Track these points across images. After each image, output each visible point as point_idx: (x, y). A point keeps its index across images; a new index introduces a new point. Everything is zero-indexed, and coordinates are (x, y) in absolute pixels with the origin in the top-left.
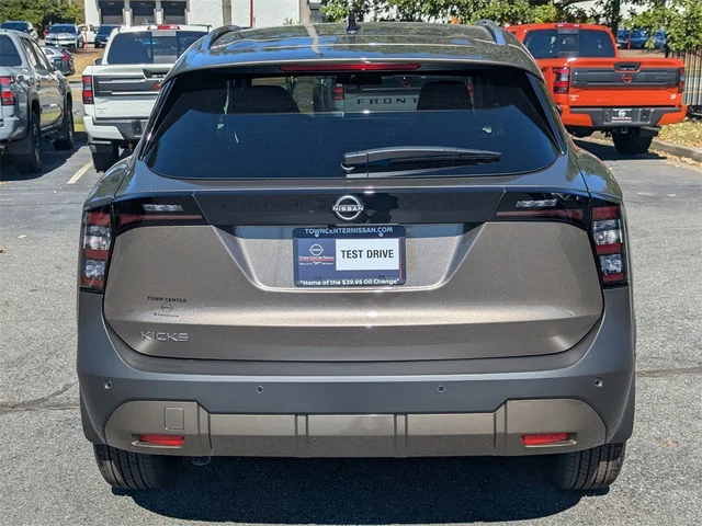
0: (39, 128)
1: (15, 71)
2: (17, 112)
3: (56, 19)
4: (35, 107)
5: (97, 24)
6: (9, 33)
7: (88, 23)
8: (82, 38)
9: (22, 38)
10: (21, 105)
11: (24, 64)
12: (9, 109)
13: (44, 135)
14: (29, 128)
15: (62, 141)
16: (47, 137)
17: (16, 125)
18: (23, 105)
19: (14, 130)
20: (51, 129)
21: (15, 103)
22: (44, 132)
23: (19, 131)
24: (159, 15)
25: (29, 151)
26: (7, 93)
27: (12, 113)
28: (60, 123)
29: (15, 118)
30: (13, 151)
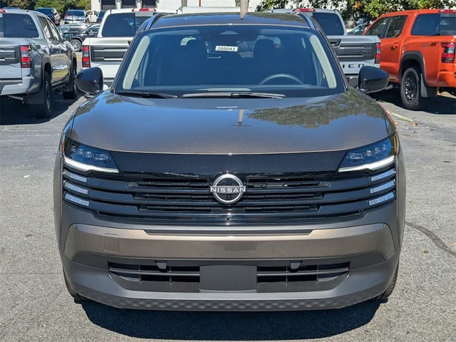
0: (50, 84)
1: (34, 42)
2: (33, 72)
3: (73, 7)
4: (48, 68)
5: (99, 10)
6: (30, 13)
7: (93, 10)
8: (88, 19)
9: (41, 17)
10: (36, 66)
11: (41, 37)
12: (27, 71)
13: (54, 89)
14: (42, 85)
15: (69, 93)
16: (57, 90)
17: (32, 82)
18: (38, 67)
19: (31, 85)
20: (60, 84)
21: (31, 66)
22: (54, 86)
23: (35, 86)
24: (139, 5)
25: (42, 102)
26: (26, 58)
27: (29, 73)
28: (67, 79)
29: (31, 77)
30: (30, 102)
